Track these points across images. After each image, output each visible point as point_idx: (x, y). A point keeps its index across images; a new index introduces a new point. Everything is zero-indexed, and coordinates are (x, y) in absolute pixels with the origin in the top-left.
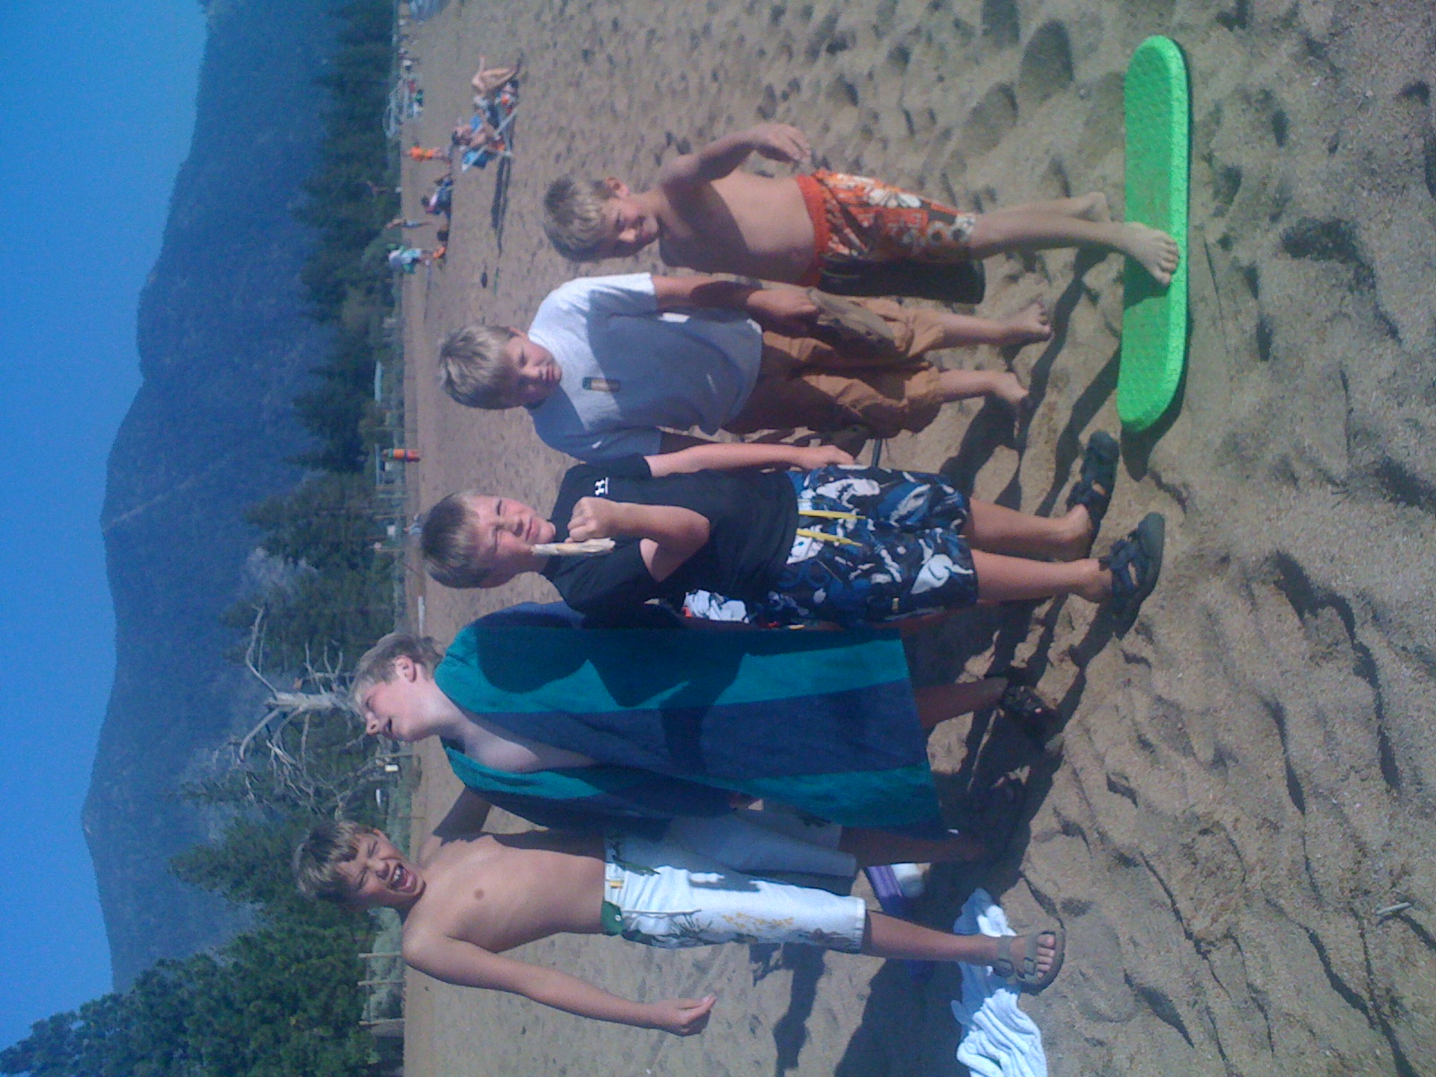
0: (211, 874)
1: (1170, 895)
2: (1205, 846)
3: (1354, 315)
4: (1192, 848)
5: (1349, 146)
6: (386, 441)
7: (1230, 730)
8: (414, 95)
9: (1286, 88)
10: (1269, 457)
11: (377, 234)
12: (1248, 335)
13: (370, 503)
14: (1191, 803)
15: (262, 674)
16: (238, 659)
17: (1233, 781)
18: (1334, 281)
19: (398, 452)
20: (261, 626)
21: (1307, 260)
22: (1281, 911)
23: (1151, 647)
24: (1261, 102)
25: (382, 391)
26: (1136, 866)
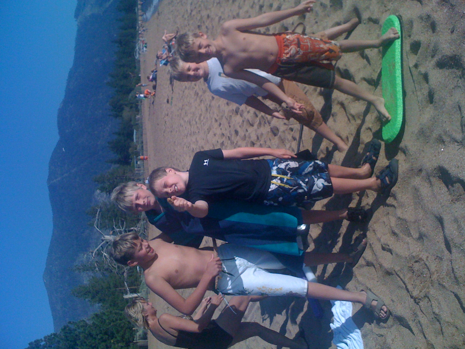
0: (85, 294)
1: (405, 284)
2: (416, 266)
3: (462, 86)
4: (412, 267)
5: (458, 30)
6: (137, 154)
7: (424, 227)
8: (144, 45)
9: (435, 13)
10: (434, 135)
11: (133, 89)
12: (425, 96)
13: (133, 174)
14: (411, 252)
15: (100, 230)
16: (92, 225)
17: (426, 244)
18: (454, 76)
19: (141, 157)
20: (99, 214)
21: (445, 69)
22: (444, 287)
23: (396, 201)
24: (426, 19)
25: (136, 139)
26: (392, 274)
